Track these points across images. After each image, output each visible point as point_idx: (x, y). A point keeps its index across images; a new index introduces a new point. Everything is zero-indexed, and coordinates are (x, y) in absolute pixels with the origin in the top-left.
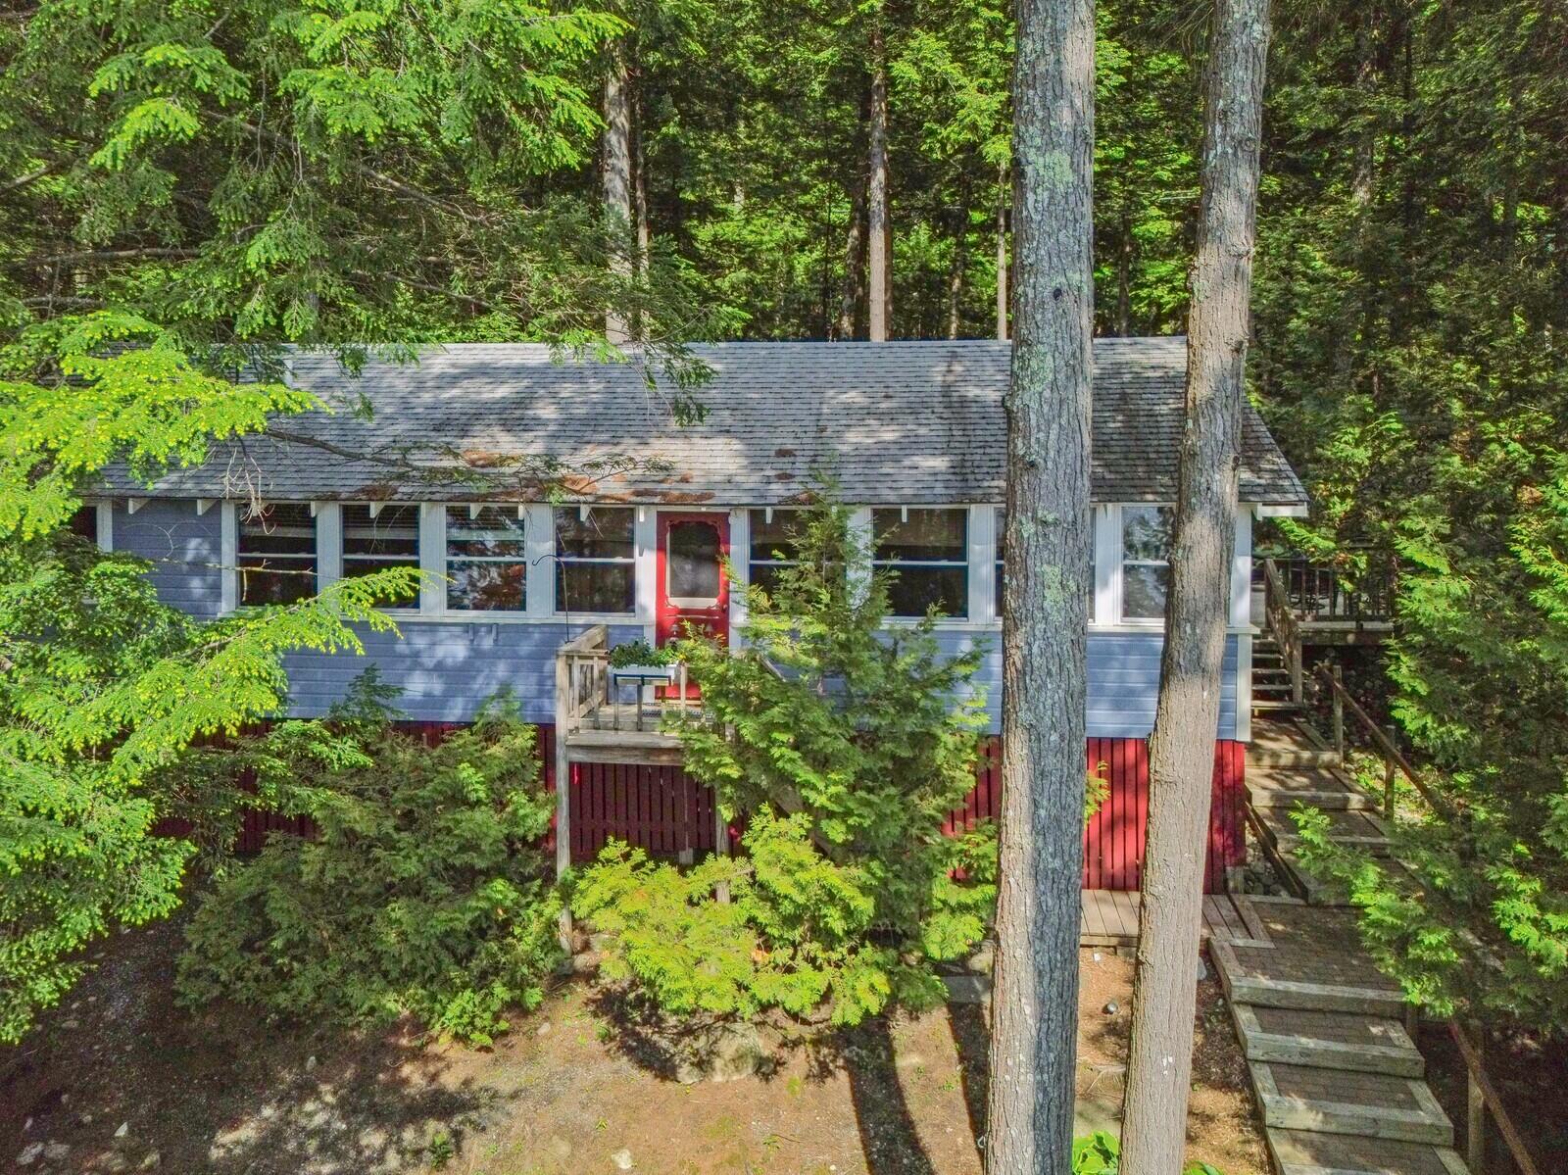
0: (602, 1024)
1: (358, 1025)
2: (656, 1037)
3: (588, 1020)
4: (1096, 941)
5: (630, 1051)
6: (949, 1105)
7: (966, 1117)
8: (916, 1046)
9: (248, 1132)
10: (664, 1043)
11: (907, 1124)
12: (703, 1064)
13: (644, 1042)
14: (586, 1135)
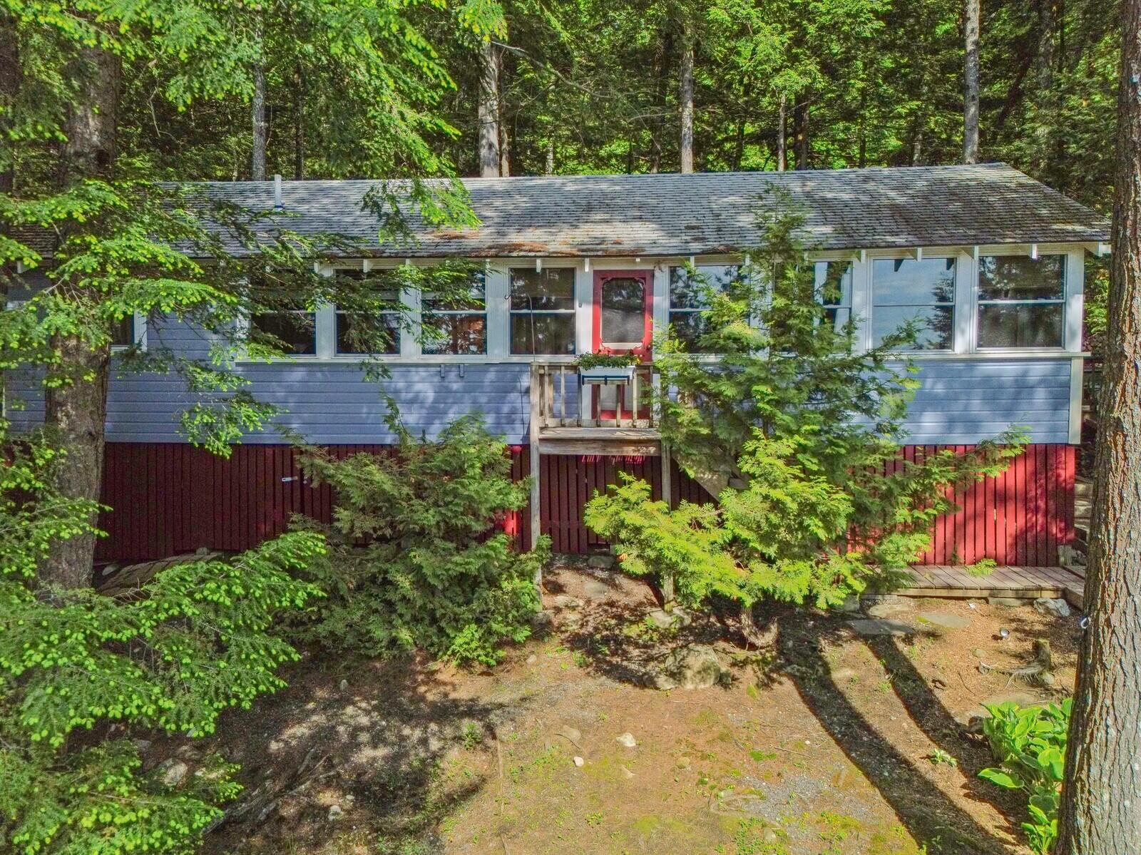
0: (578, 654)
1: (379, 657)
2: (625, 663)
3: (566, 653)
4: (970, 593)
5: (606, 673)
6: (885, 701)
7: (904, 710)
8: (844, 663)
9: (300, 730)
10: (633, 667)
11: (856, 716)
12: (676, 675)
13: (617, 667)
14: (590, 726)
